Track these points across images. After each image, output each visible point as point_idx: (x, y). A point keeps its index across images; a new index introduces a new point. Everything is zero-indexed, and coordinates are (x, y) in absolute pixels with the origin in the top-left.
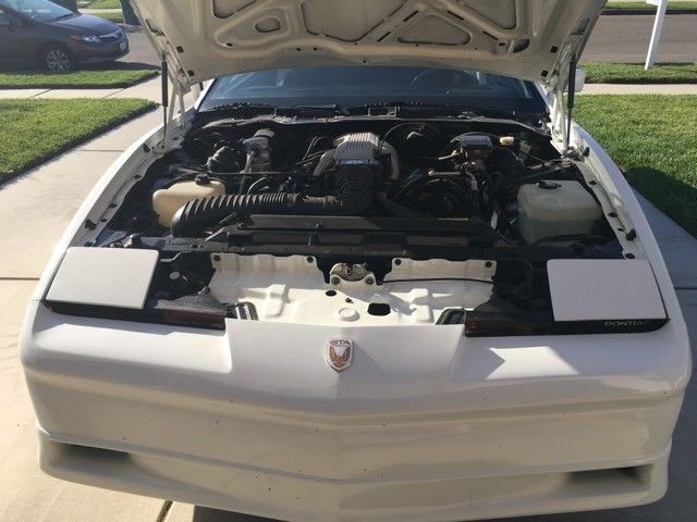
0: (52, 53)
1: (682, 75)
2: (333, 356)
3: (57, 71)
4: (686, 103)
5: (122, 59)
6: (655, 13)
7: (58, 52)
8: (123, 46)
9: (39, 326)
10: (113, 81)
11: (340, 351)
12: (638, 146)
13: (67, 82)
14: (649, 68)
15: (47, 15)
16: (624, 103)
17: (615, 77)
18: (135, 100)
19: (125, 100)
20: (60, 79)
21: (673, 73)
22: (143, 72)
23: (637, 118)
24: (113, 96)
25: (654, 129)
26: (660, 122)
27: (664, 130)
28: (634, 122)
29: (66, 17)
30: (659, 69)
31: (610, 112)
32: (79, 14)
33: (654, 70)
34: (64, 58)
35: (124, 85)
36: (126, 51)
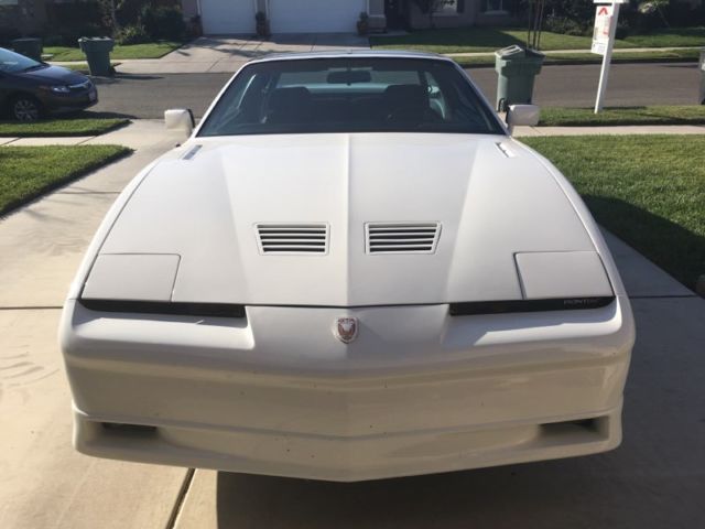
0: (20, 103)
1: (629, 117)
2: (341, 331)
3: (24, 120)
4: (632, 142)
5: (92, 109)
6: (601, 63)
7: (26, 102)
8: (92, 96)
9: (77, 320)
10: (85, 129)
11: (346, 327)
12: (591, 179)
13: (37, 130)
14: (599, 111)
15: (15, 66)
16: (576, 143)
17: (567, 120)
18: (109, 146)
19: (99, 147)
20: (29, 128)
21: (621, 116)
22: (114, 121)
23: (589, 156)
24: (86, 143)
25: (605, 165)
26: (610, 159)
27: (615, 166)
28: (586, 159)
29: (34, 68)
30: (608, 113)
31: (565, 150)
32: (48, 66)
33: (603, 113)
34: (32, 109)
35: (96, 133)
36: (95, 101)
